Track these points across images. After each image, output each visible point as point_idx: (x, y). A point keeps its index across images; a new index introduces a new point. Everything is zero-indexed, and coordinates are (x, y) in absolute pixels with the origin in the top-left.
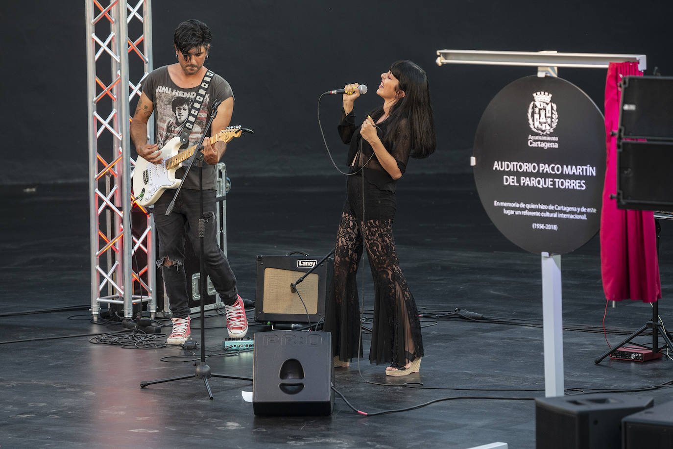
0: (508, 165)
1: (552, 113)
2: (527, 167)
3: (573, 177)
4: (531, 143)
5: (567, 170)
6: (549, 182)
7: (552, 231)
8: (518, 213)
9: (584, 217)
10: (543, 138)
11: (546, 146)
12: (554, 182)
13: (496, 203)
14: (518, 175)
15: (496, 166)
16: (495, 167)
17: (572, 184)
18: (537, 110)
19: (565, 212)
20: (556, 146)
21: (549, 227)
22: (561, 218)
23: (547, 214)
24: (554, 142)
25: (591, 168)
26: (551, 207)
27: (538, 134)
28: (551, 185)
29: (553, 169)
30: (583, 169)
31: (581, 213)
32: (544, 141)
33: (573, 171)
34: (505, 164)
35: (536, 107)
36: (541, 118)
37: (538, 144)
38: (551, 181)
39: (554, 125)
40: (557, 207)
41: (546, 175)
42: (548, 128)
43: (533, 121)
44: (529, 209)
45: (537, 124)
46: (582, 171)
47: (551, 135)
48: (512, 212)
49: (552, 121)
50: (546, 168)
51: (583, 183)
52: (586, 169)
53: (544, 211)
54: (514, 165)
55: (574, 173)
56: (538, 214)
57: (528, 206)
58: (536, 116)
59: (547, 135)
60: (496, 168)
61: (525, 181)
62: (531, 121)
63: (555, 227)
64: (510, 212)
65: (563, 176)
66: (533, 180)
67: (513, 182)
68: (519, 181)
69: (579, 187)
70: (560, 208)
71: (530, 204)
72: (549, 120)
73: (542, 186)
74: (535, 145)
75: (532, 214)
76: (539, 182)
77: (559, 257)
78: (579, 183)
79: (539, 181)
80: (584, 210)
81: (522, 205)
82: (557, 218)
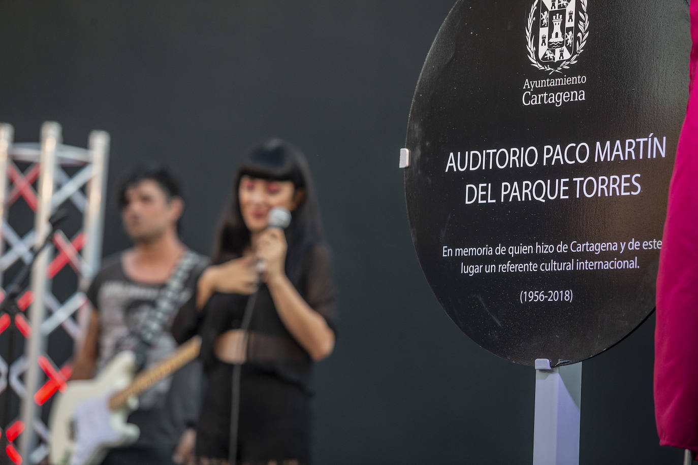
0: (475, 157)
1: (578, 19)
2: (516, 157)
3: (615, 167)
4: (528, 98)
5: (604, 152)
6: (561, 185)
7: (562, 304)
8: (491, 269)
9: (633, 264)
10: (554, 83)
11: (558, 99)
12: (571, 185)
13: (446, 252)
14: (494, 177)
15: (452, 163)
16: (449, 165)
17: (612, 186)
18: (545, 16)
19: (591, 257)
20: (582, 96)
21: (554, 296)
22: (583, 273)
23: (553, 266)
24: (577, 87)
25: (656, 139)
26: (562, 248)
27: (543, 75)
28: (565, 193)
29: (571, 155)
30: (638, 144)
31: (629, 255)
32: (555, 90)
33: (615, 153)
34: (470, 155)
35: (545, 9)
36: (554, 35)
37: (542, 98)
38: (565, 184)
39: (580, 48)
40: (575, 247)
41: (552, 172)
42: (567, 55)
43: (536, 45)
44: (514, 259)
45: (543, 50)
46: (637, 150)
47: (572, 71)
48: (477, 269)
49: (576, 39)
50: (556, 154)
51: (637, 179)
52: (646, 143)
53: (547, 258)
54: (488, 155)
55: (618, 156)
56: (532, 267)
57: (513, 251)
58: (544, 31)
60: (451, 168)
61: (512, 191)
62: (530, 47)
63: (568, 296)
64: (473, 270)
65: (595, 168)
66: (527, 186)
67: (484, 197)
68: (496, 194)
69: (626, 189)
70: (580, 248)
71: (517, 245)
72: (570, 35)
73: (546, 197)
74: (536, 101)
75: (520, 267)
76: (539, 190)
77: (577, 368)
78: (627, 180)
79: (539, 187)
80: (634, 245)
81: (501, 250)
82: (574, 272)
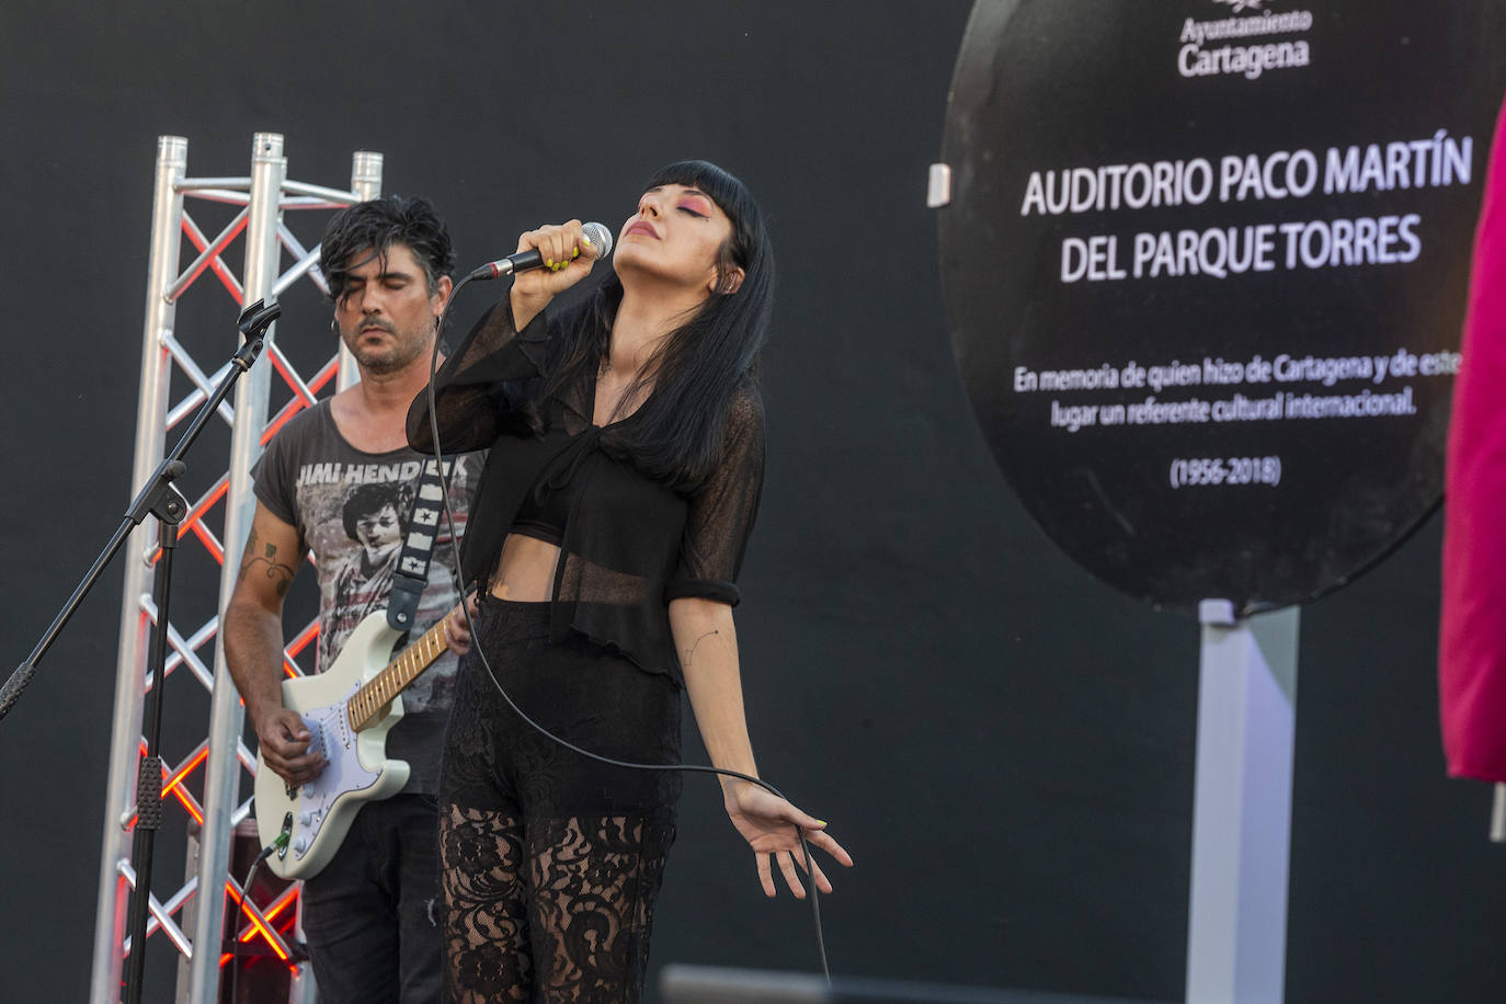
0: (1084, 182)
2: (1169, 182)
3: (1369, 203)
4: (1192, 60)
5: (1346, 171)
6: (1258, 239)
7: (1256, 488)
8: (1113, 415)
9: (1402, 404)
11: (1252, 62)
12: (1279, 240)
13: (1024, 380)
14: (1122, 224)
15: (1037, 195)
16: (1029, 199)
17: (1360, 242)
19: (1316, 388)
20: (1299, 55)
21: (1243, 470)
22: (1302, 423)
23: (1239, 409)
25: (1450, 146)
26: (1259, 371)
27: (1224, 11)
28: (1266, 256)
29: (1279, 178)
30: (1413, 154)
31: (1392, 385)
33: (1367, 173)
34: (1072, 178)
37: (1220, 61)
38: (1267, 238)
40: (1284, 368)
41: (1240, 213)
44: (1158, 393)
46: (1411, 167)
47: (1281, 5)
48: (1087, 415)
50: (1248, 176)
51: (1412, 228)
52: (1429, 153)
53: (1225, 392)
54: (1109, 178)
55: (1372, 181)
56: (1196, 411)
57: (1160, 377)
59: (1264, 8)
60: (1034, 206)
61: (1158, 253)
63: (1269, 470)
64: (1078, 418)
65: (1326, 206)
66: (1188, 244)
67: (1101, 266)
68: (1125, 260)
69: (1391, 248)
70: (1296, 371)
71: (1166, 364)
73: (1226, 267)
74: (1207, 65)
75: (1174, 412)
76: (1213, 251)
77: (1289, 619)
78: (1393, 230)
79: (1214, 244)
80: (1404, 364)
81: (1133, 376)
82: (1283, 422)
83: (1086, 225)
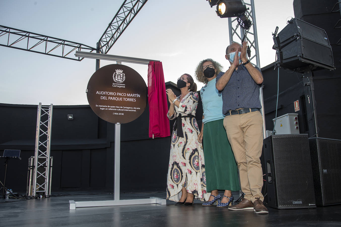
0: (103, 92)
1: (123, 76)
2: (112, 94)
3: (131, 97)
4: (113, 86)
5: (129, 95)
6: (121, 99)
8: (107, 109)
9: (135, 111)
10: (119, 84)
11: (120, 87)
12: (123, 99)
13: (97, 106)
14: (107, 96)
16: (97, 93)
17: (130, 100)
18: (117, 75)
19: (127, 109)
21: (120, 114)
23: (119, 110)
24: (124, 86)
25: (138, 95)
26: (121, 107)
27: (117, 83)
29: (123, 94)
30: (135, 95)
31: (134, 109)
32: (119, 85)
33: (131, 95)
35: (116, 74)
36: (118, 78)
39: (124, 80)
40: (124, 107)
41: (119, 97)
42: (121, 81)
43: (115, 78)
44: (111, 108)
45: (116, 79)
47: (122, 83)
48: (104, 109)
49: (123, 79)
50: (120, 94)
51: (135, 99)
52: (136, 95)
53: (118, 109)
54: (105, 92)
56: (115, 109)
57: (111, 107)
58: (116, 77)
59: (121, 83)
61: (111, 98)
62: (114, 78)
63: (123, 114)
64: (103, 109)
65: (127, 97)
66: (114, 98)
67: (105, 99)
68: (107, 98)
69: (133, 100)
72: (122, 79)
73: (118, 100)
74: (115, 86)
75: (113, 109)
76: (116, 99)
80: (135, 108)
81: (109, 107)
82: (124, 111)
83: (103, 95)
